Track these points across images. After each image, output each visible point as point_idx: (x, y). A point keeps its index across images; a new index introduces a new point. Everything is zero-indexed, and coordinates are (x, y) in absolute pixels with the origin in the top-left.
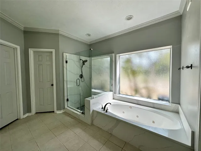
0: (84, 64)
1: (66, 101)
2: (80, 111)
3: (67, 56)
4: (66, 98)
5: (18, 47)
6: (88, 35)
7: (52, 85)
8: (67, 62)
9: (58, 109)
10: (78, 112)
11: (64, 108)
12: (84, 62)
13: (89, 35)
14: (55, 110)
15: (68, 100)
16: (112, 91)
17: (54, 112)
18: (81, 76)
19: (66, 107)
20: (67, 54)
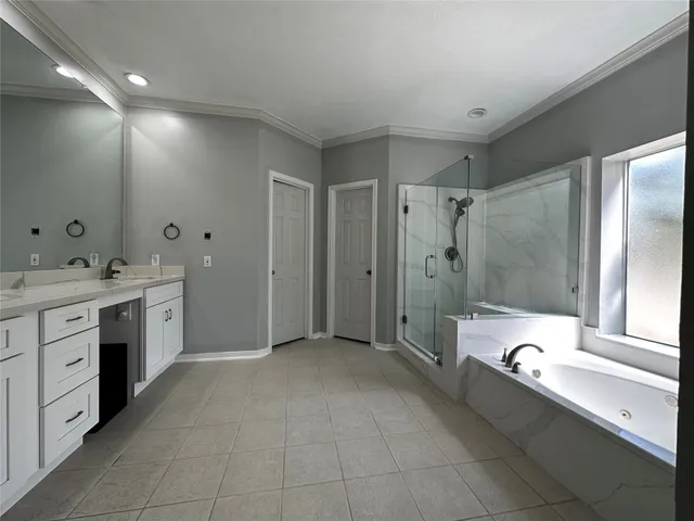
0: (460, 212)
1: (399, 321)
2: (432, 356)
3: (409, 192)
4: (400, 314)
5: (311, 187)
6: (478, 113)
7: (369, 273)
8: (406, 210)
9: (381, 339)
10: (428, 359)
11: (394, 341)
12: (462, 206)
13: (480, 112)
14: (373, 340)
15: (404, 319)
16: (576, 316)
17: (369, 343)
18: (452, 254)
19: (399, 338)
20: (408, 187)
